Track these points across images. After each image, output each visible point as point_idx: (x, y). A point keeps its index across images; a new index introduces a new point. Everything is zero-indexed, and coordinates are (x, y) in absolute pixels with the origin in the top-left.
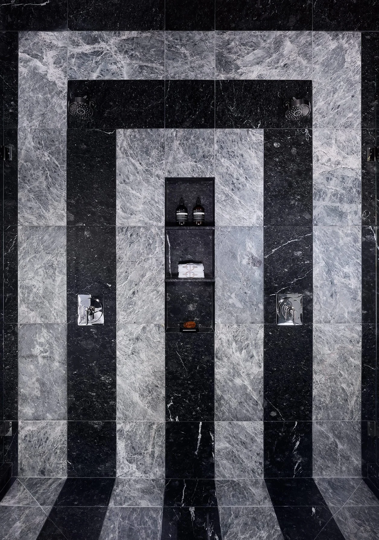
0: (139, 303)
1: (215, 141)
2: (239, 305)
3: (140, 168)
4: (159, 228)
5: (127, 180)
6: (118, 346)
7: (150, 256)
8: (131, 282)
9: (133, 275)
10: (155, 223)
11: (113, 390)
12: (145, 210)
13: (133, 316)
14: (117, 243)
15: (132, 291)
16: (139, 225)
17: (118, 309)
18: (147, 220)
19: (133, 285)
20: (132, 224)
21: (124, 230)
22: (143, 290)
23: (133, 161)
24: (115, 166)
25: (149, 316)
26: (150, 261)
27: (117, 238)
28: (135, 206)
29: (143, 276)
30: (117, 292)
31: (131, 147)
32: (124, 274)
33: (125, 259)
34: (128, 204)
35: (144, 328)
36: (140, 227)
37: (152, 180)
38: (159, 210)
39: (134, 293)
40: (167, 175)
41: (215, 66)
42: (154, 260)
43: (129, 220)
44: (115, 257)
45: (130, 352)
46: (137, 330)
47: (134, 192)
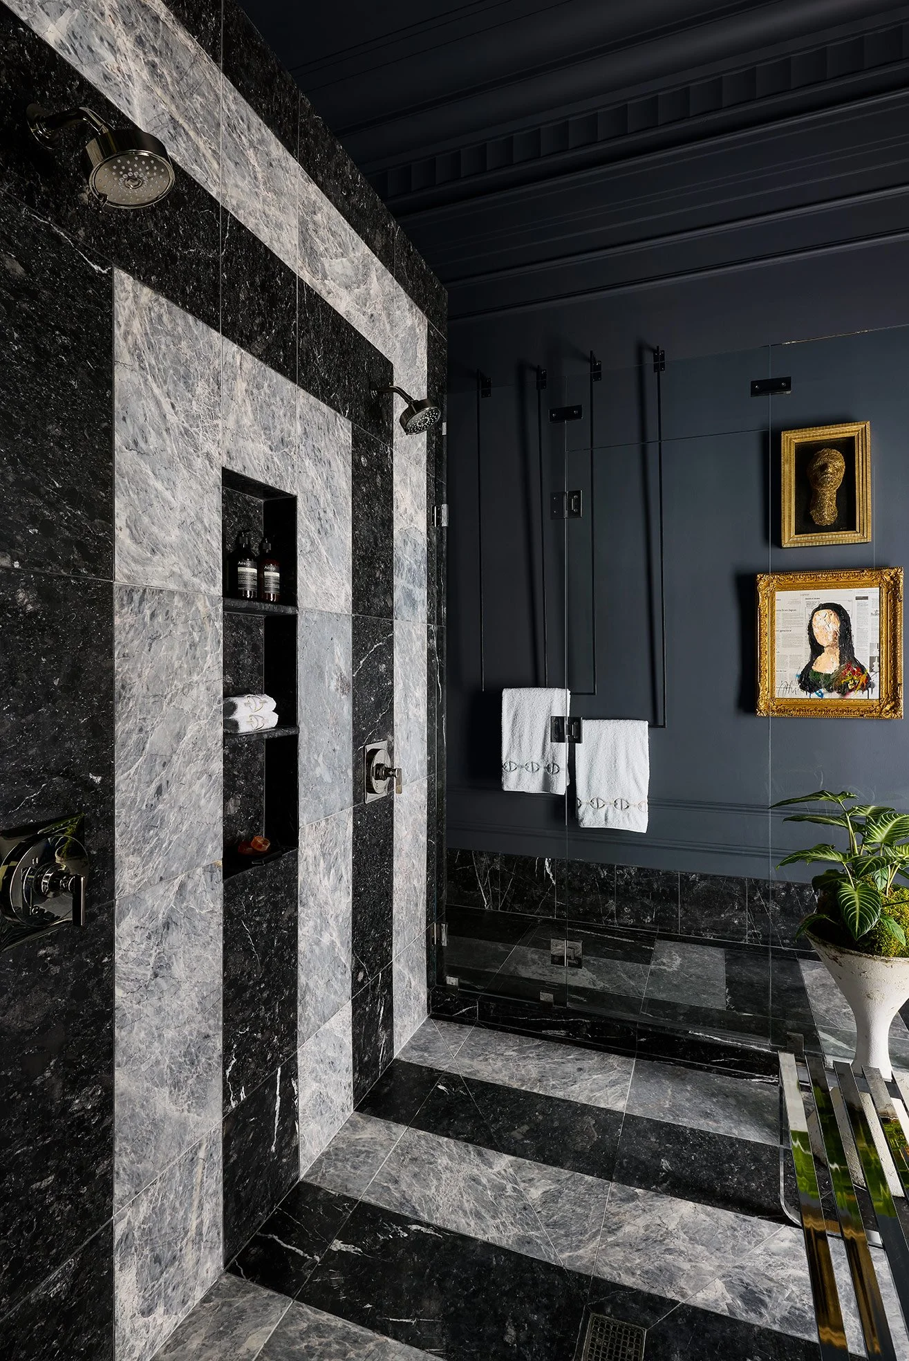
0: (172, 817)
1: (298, 416)
3: (172, 419)
4: (211, 598)
5: (142, 444)
6: (121, 967)
7: (195, 678)
8: (153, 757)
9: (157, 739)
10: (204, 587)
12: (183, 545)
13: (158, 860)
14: (119, 637)
15: (154, 786)
16: (172, 586)
17: (119, 852)
18: (187, 575)
19: (158, 768)
20: (156, 583)
21: (136, 597)
22: (180, 775)
23: (157, 391)
24: (110, 384)
25: (193, 847)
26: (194, 692)
27: (117, 621)
28: (162, 527)
29: (179, 737)
30: (118, 798)
31: (151, 346)
32: (135, 737)
33: (138, 689)
34: (146, 520)
35: (182, 886)
36: (172, 593)
37: (199, 463)
38: (210, 553)
39: (159, 791)
40: (224, 461)
41: (297, 243)
42: (202, 688)
43: (149, 569)
44: (112, 682)
45: (149, 973)
46: (161, 900)
47: (159, 485)
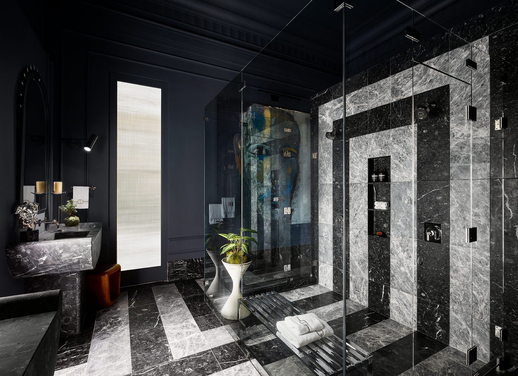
0: (358, 219)
1: (391, 136)
2: (403, 226)
3: (358, 155)
4: (365, 183)
5: (353, 162)
6: (350, 238)
7: (362, 197)
8: (355, 209)
9: (356, 206)
10: (364, 181)
11: (348, 258)
12: (360, 175)
13: (355, 225)
14: (350, 191)
15: (355, 214)
16: (358, 182)
17: (350, 221)
18: (361, 180)
19: (356, 211)
20: (355, 182)
21: (352, 185)
22: (359, 213)
23: (355, 152)
24: (349, 156)
25: (362, 226)
26: (362, 200)
27: (350, 188)
28: (356, 173)
29: (359, 207)
30: (350, 214)
31: (355, 146)
32: (352, 205)
33: (353, 198)
34: (354, 173)
35: (360, 231)
36: (358, 183)
37: (363, 160)
38: (365, 175)
39: (356, 214)
40: (369, 157)
41: (390, 95)
42: (363, 199)
43: (354, 180)
44: (349, 197)
45: (354, 242)
46: (357, 232)
47: (356, 167)
